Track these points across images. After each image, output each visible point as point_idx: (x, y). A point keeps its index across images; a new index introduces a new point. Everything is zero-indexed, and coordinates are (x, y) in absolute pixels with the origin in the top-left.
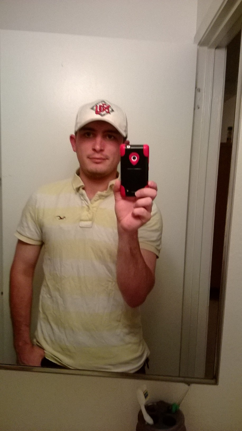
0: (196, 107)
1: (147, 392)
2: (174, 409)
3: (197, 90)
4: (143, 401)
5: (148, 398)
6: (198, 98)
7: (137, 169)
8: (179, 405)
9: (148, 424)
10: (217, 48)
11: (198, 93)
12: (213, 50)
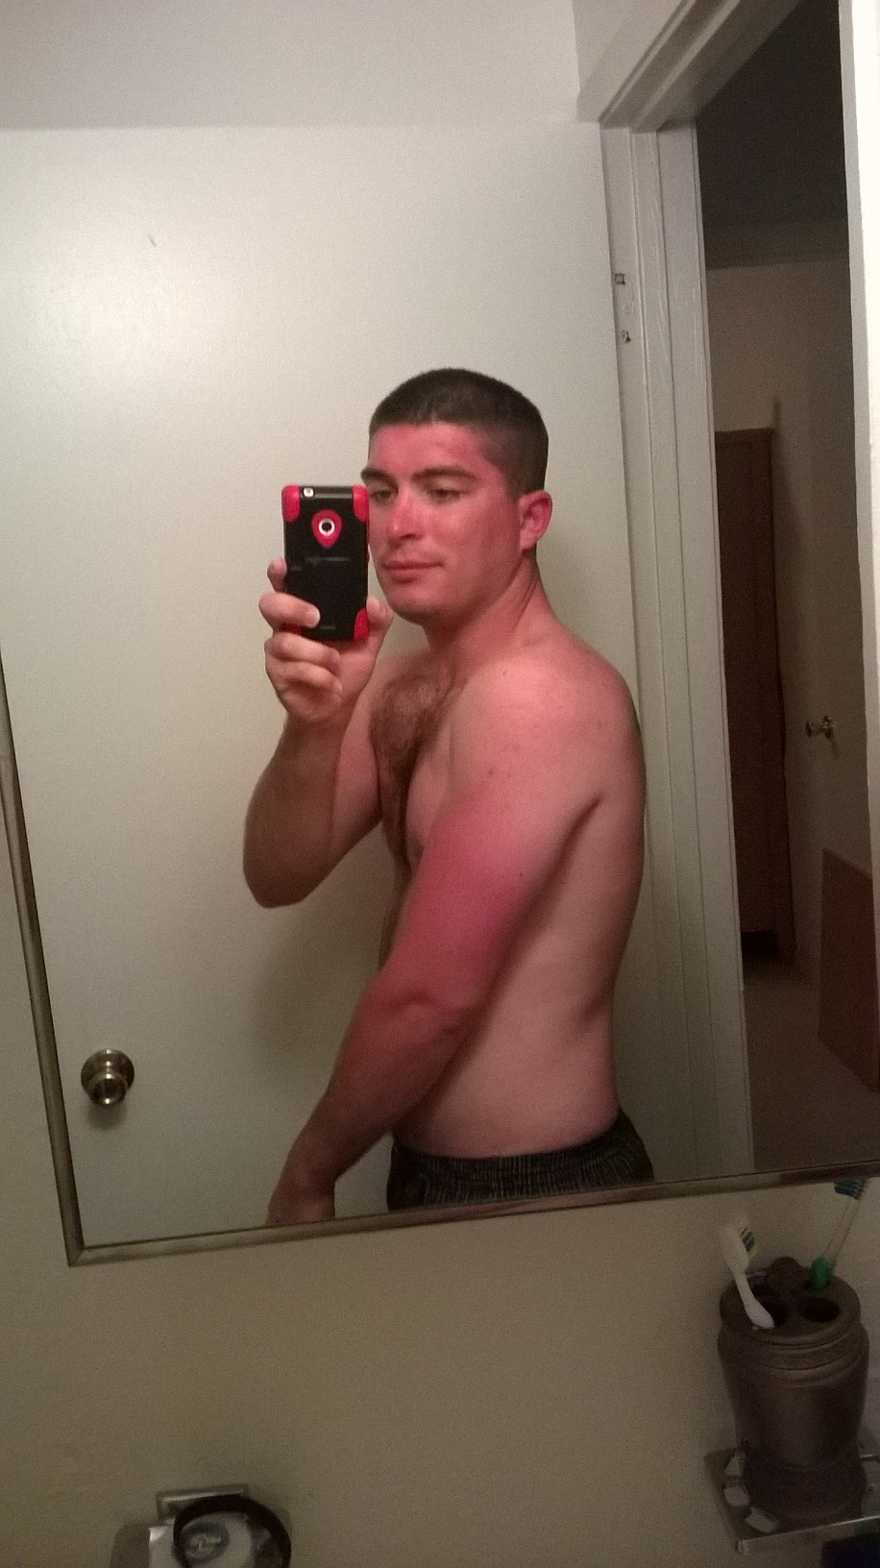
1: (750, 1234)
2: (821, 1278)
4: (740, 1262)
5: (755, 1250)
6: (621, 307)
7: (337, 559)
8: (834, 1263)
9: (762, 1330)
10: (666, 127)
11: (619, 290)
12: (650, 137)
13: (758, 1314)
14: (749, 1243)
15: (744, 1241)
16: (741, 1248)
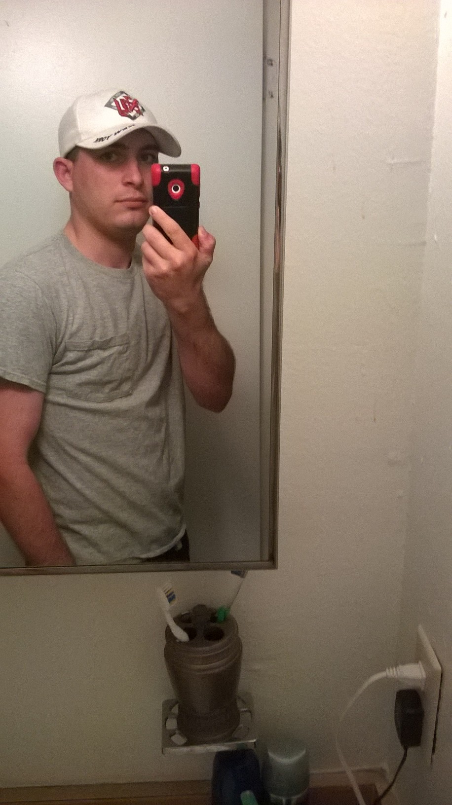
0: (266, 95)
2: (221, 617)
3: (267, 62)
6: (270, 78)
7: (182, 207)
9: (181, 642)
11: (269, 68)
13: (181, 635)
14: (171, 598)
15: (167, 597)
16: (166, 600)
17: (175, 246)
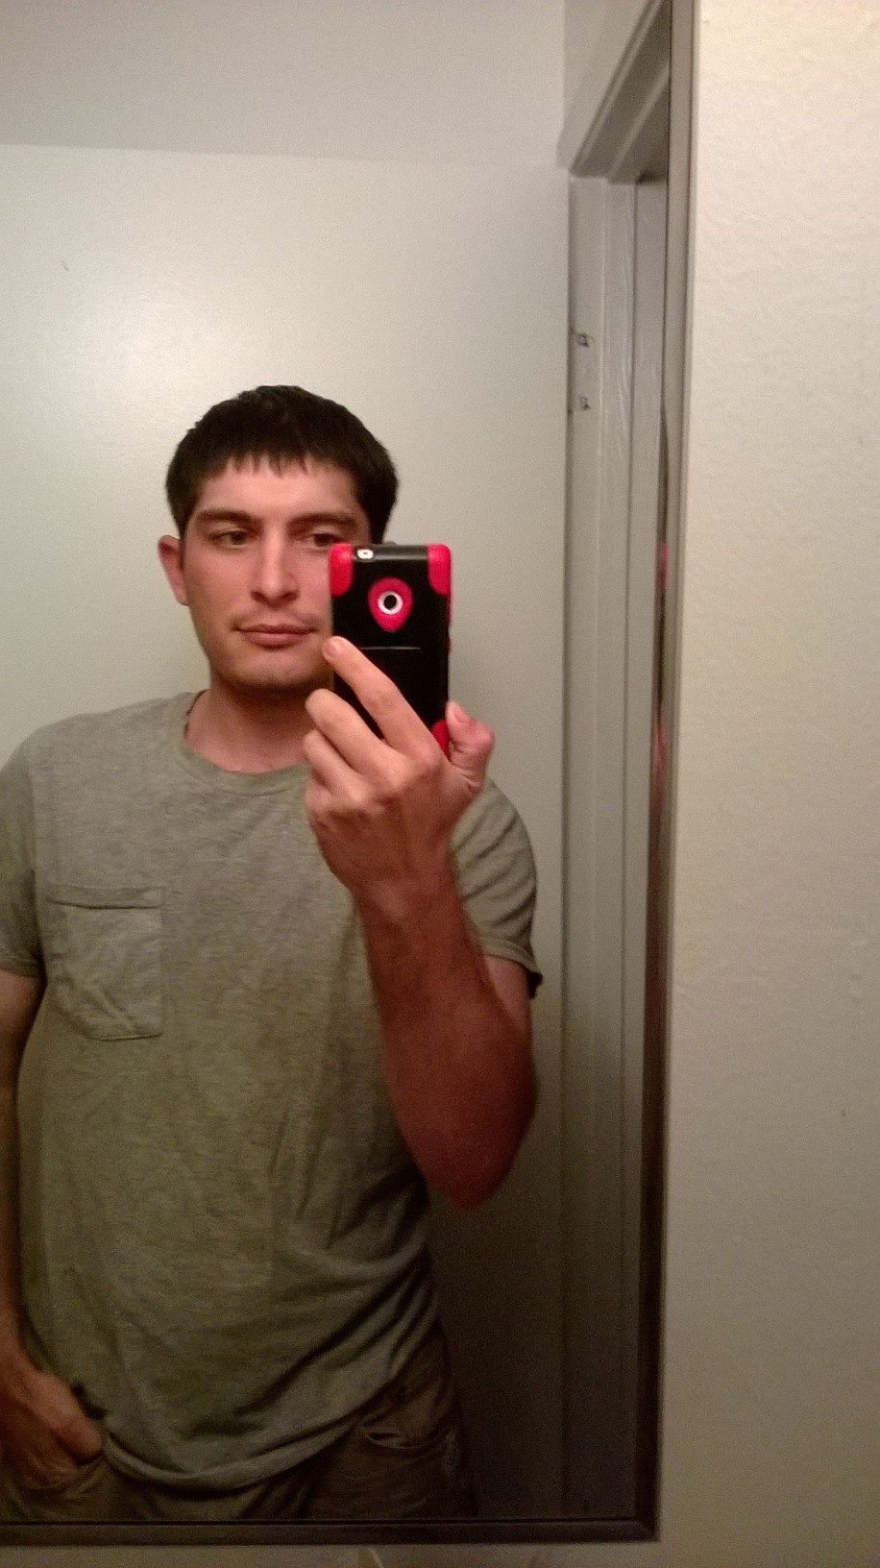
0: (575, 404)
3: (577, 339)
6: (581, 371)
7: (403, 647)
10: (645, 178)
11: (581, 351)
12: (628, 189)
17: (388, 743)
